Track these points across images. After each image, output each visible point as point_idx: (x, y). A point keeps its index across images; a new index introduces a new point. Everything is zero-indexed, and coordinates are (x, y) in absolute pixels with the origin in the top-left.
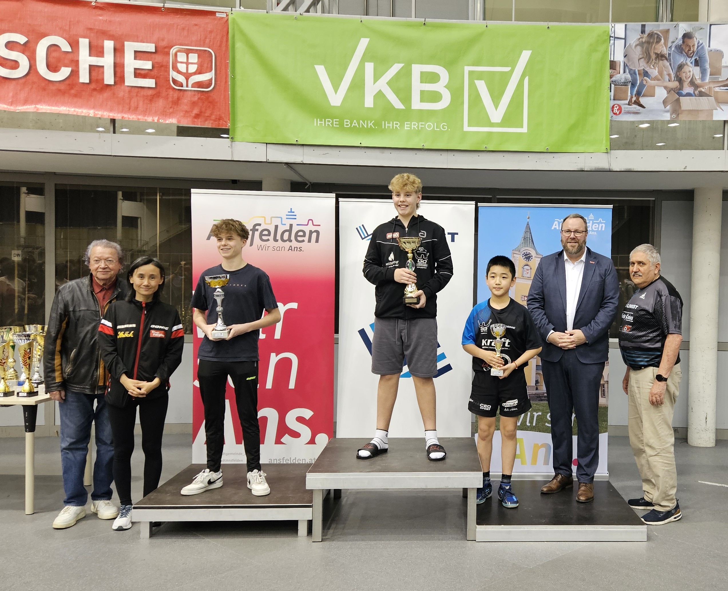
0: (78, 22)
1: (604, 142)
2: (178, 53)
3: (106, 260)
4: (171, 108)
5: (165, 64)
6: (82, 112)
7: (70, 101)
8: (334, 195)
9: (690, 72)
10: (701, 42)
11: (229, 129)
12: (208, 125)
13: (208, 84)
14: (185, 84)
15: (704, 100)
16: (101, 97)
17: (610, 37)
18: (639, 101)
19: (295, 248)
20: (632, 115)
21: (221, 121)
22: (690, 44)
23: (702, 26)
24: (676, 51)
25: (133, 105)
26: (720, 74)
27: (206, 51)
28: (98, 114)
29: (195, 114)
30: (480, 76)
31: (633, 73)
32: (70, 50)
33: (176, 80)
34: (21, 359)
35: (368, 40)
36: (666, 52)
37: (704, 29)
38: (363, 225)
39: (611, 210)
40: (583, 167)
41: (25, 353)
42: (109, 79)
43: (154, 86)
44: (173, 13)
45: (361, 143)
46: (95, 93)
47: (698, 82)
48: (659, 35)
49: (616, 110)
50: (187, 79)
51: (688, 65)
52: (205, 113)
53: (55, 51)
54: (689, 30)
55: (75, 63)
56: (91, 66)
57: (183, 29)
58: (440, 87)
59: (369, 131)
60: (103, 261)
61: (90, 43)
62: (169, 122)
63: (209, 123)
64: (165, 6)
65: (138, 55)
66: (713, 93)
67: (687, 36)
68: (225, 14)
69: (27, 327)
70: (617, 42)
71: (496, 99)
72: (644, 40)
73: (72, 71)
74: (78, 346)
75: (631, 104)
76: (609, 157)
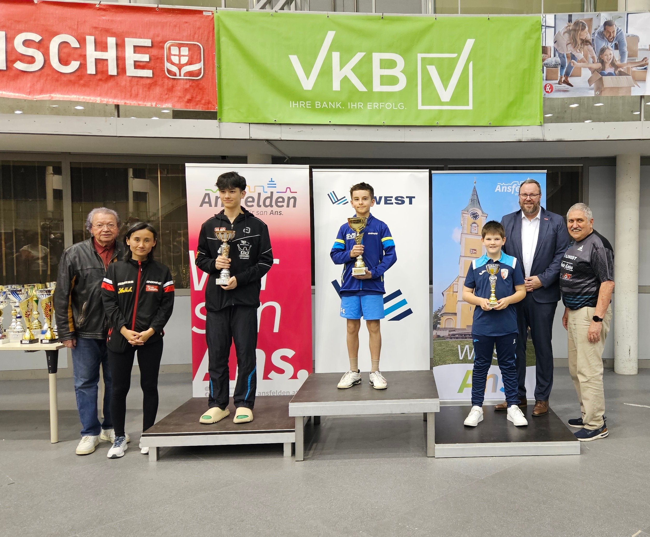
0: (85, 22)
1: (539, 116)
2: (171, 47)
3: (108, 224)
4: (166, 94)
5: (161, 57)
6: (90, 99)
7: (79, 90)
8: (308, 166)
9: (610, 54)
10: (620, 29)
11: (217, 112)
12: (199, 109)
13: (198, 73)
14: (178, 74)
15: (623, 78)
16: (106, 86)
17: (542, 26)
18: (568, 81)
19: (275, 212)
20: (562, 93)
21: (210, 106)
22: (610, 31)
23: (620, 15)
24: (599, 37)
25: (133, 92)
26: (636, 56)
27: (195, 44)
28: (104, 101)
29: (188, 99)
30: (431, 62)
31: (562, 57)
32: (79, 46)
33: (170, 70)
34: (43, 312)
35: (334, 32)
36: (590, 38)
37: (622, 17)
38: (333, 192)
39: (546, 174)
40: (521, 139)
41: (46, 306)
42: (112, 70)
43: (151, 76)
44: (167, 12)
45: (330, 122)
46: (101, 83)
47: (618, 63)
48: (584, 23)
49: (548, 89)
50: (180, 70)
51: (609, 49)
52: (196, 98)
53: (65, 47)
54: (609, 19)
55: (83, 58)
56: (96, 59)
57: (175, 26)
58: (396, 72)
59: (337, 111)
60: (105, 225)
61: (95, 39)
62: (166, 107)
63: (200, 107)
64: (159, 7)
65: (137, 49)
66: (631, 72)
67: (608, 24)
68: (211, 13)
69: (48, 284)
70: (548, 30)
71: (445, 81)
72: (571, 28)
73: (81, 64)
74: (89, 300)
75: (560, 83)
76: (543, 129)
